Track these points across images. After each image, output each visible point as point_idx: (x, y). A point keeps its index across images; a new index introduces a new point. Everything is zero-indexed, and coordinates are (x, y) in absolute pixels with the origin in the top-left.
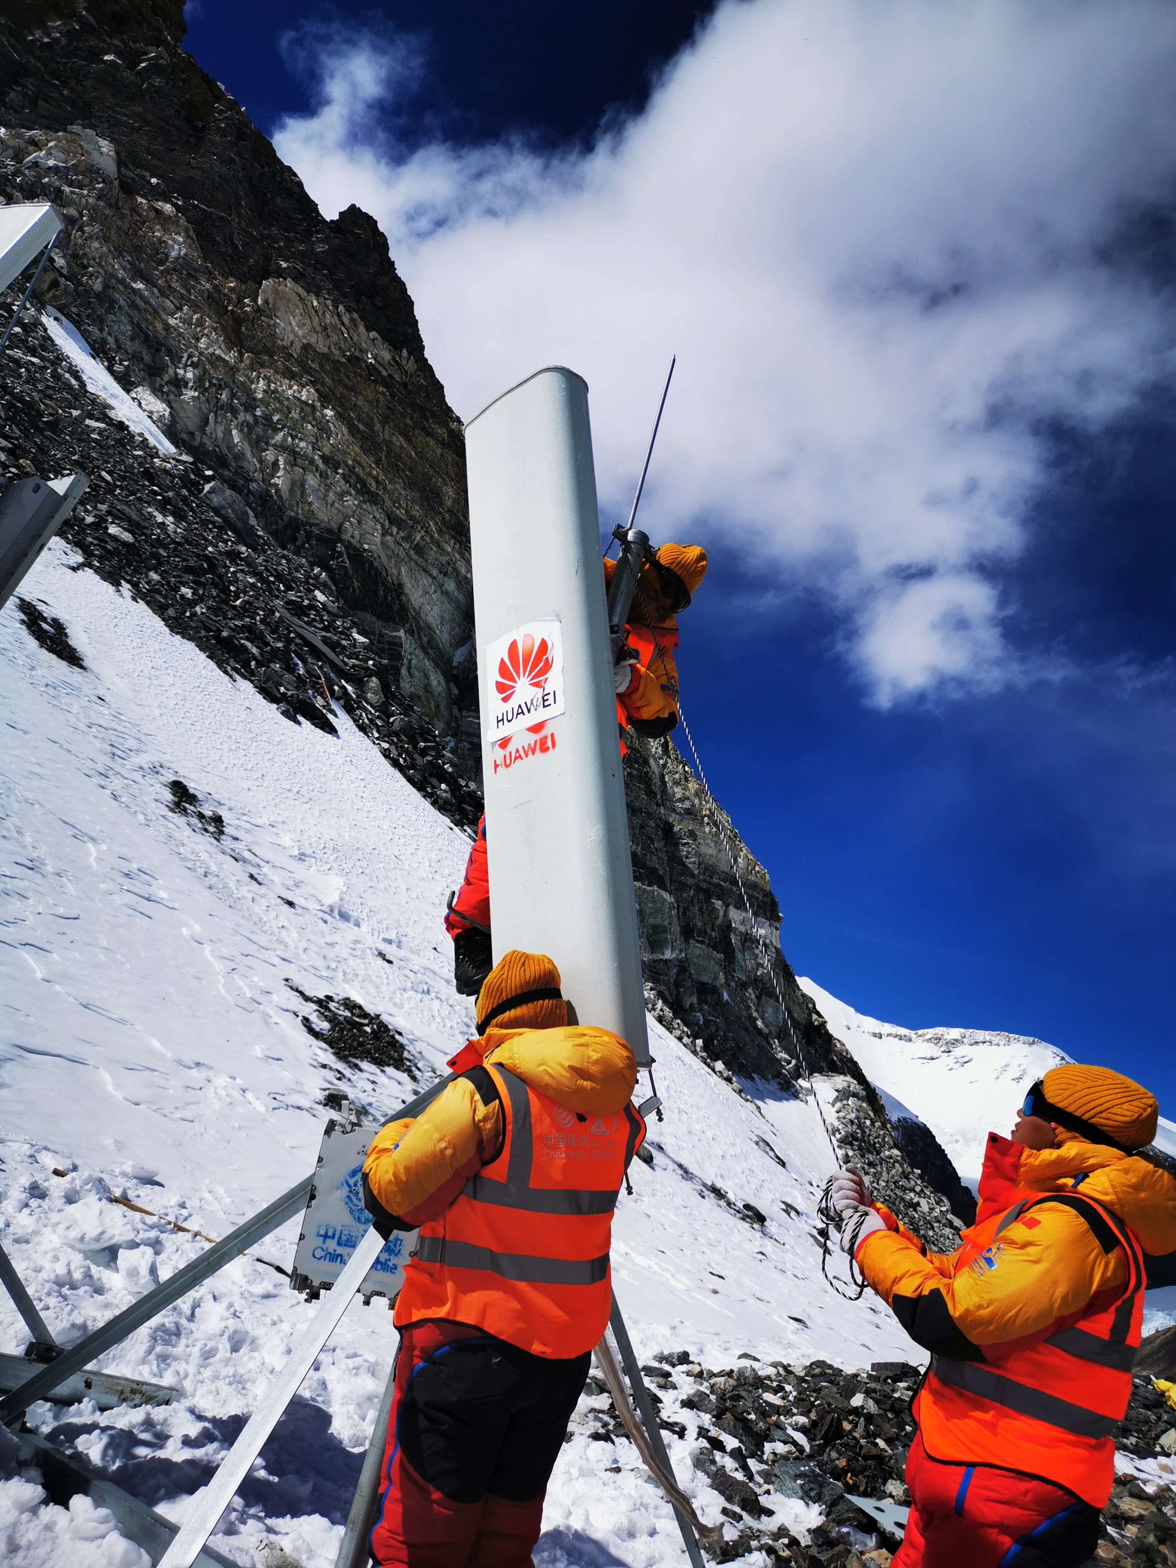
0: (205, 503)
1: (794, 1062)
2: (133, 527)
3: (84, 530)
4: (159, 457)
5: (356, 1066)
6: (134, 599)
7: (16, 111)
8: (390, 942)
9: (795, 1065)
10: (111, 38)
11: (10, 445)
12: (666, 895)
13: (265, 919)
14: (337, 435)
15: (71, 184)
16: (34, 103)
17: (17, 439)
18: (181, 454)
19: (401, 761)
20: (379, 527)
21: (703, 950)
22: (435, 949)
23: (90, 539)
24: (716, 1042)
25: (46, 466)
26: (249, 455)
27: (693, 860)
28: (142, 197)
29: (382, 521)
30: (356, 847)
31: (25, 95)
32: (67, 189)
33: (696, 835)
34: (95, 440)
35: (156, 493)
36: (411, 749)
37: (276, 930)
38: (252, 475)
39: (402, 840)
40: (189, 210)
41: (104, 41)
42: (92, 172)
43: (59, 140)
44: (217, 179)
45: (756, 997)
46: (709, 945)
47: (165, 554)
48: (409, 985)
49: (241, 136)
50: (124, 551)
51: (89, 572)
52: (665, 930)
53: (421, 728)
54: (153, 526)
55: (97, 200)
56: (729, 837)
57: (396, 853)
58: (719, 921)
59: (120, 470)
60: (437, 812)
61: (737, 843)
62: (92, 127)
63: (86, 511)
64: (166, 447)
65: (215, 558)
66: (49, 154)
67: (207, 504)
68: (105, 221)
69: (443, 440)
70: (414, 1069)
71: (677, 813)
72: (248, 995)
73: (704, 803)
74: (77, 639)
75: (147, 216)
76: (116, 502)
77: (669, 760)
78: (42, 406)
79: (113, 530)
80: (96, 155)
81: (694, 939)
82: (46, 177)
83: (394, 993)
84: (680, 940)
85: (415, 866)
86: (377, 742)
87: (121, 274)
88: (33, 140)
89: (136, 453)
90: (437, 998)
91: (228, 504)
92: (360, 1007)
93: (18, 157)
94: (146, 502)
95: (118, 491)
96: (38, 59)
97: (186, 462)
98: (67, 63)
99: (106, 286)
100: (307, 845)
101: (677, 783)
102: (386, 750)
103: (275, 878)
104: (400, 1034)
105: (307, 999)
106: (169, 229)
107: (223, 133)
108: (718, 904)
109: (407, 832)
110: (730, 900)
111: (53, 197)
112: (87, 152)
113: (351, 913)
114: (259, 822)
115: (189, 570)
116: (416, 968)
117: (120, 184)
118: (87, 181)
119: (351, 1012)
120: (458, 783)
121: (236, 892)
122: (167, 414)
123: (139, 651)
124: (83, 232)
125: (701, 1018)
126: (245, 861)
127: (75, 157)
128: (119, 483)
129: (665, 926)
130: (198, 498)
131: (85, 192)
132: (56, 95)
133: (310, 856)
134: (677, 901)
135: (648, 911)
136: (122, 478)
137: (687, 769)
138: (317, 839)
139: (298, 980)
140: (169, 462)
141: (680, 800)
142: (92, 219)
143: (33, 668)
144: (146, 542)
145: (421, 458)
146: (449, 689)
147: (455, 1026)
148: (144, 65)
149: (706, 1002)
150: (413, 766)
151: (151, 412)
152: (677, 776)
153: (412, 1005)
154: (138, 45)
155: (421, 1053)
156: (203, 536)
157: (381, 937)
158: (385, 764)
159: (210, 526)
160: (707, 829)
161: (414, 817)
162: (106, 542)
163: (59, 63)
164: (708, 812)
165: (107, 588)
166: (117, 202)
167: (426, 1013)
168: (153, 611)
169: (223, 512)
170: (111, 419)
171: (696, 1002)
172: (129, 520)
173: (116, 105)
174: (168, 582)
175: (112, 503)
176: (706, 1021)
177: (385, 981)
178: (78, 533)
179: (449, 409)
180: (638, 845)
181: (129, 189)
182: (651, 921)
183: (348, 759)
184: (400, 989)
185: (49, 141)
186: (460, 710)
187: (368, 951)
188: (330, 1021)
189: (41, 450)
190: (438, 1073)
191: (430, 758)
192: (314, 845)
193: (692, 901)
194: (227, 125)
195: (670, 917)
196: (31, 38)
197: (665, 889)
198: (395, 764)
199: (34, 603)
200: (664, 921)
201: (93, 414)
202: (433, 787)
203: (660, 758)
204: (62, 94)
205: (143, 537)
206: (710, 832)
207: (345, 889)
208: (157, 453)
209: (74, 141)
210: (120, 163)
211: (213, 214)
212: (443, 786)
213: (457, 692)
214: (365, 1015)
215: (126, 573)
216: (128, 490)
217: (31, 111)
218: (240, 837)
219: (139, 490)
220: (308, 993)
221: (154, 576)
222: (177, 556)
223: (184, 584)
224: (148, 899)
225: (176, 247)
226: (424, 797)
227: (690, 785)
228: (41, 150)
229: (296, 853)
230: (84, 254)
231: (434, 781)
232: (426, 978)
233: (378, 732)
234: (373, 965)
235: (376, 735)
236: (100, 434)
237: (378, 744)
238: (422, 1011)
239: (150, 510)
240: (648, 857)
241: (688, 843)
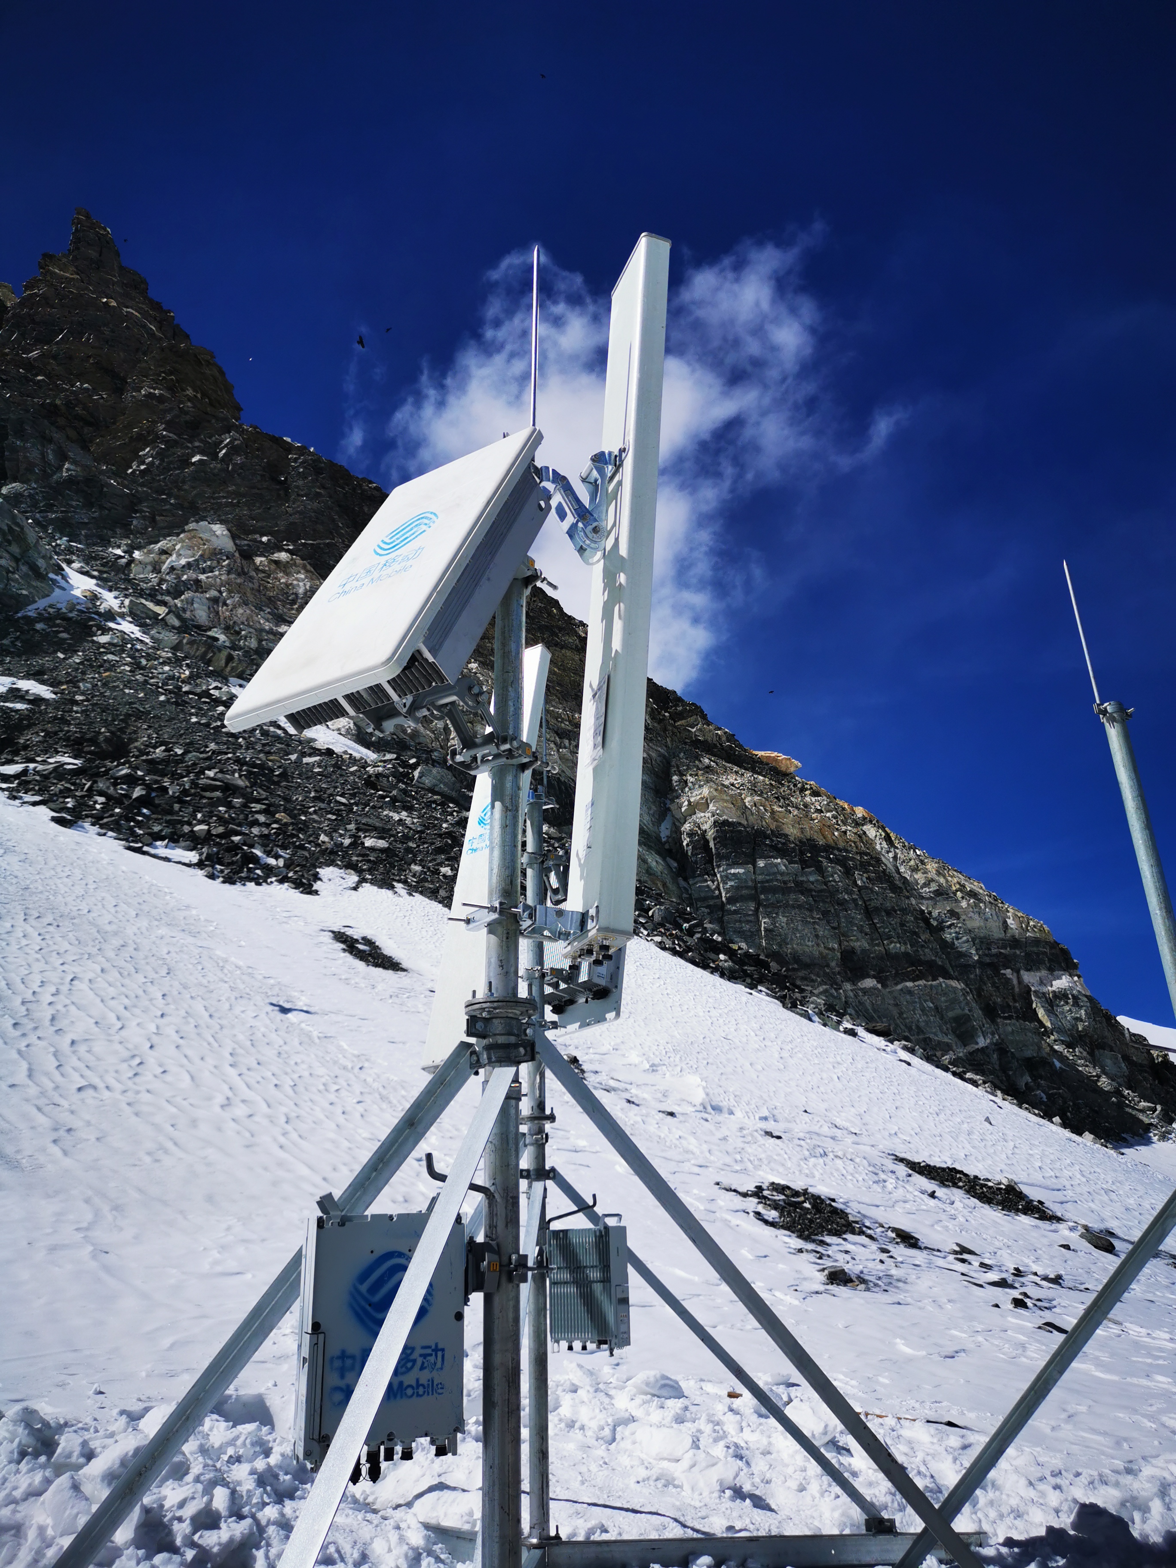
0: (420, 788)
1: (1159, 1108)
2: (382, 833)
3: (346, 852)
4: (370, 766)
5: (822, 1243)
6: (410, 894)
7: (141, 534)
8: (766, 1119)
9: (1162, 1110)
10: (191, 442)
11: (264, 807)
12: (954, 983)
13: (662, 1136)
14: (487, 681)
15: (204, 571)
16: (153, 520)
17: (266, 799)
18: (384, 755)
19: (678, 948)
20: (552, 745)
21: (1014, 1025)
22: (806, 1111)
23: (355, 858)
24: (1069, 1114)
25: (296, 812)
26: (422, 729)
27: (965, 938)
28: (260, 556)
29: (553, 739)
30: (690, 1042)
31: (144, 518)
32: (202, 577)
33: (957, 913)
34: (319, 774)
35: (383, 797)
36: (679, 934)
37: (677, 1142)
38: (430, 746)
39: (721, 1021)
40: (300, 550)
41: (188, 448)
42: (216, 554)
43: (182, 541)
44: (313, 514)
45: (1088, 1053)
46: (1018, 1018)
47: (415, 846)
48: (807, 1153)
49: (318, 471)
50: (384, 856)
51: (367, 886)
52: (967, 1019)
53: (677, 910)
54: (394, 825)
55: (228, 574)
56: (990, 902)
57: (723, 1035)
58: (1017, 990)
59: (349, 790)
60: (728, 982)
61: (1000, 905)
62: (203, 519)
63: (341, 835)
64: (370, 755)
65: (452, 831)
66: (179, 555)
67: (422, 788)
68: (239, 589)
69: (577, 646)
70: (864, 1229)
71: (927, 899)
72: (702, 1208)
73: (949, 878)
74: (389, 948)
75: (270, 570)
76: (358, 818)
77: (897, 851)
78: (270, 763)
79: (369, 842)
80: (214, 539)
81: (1001, 1017)
82: (183, 575)
83: (799, 1165)
84: (987, 1023)
85: (744, 1040)
86: (649, 939)
87: (267, 626)
88: (163, 550)
89: (352, 769)
90: (836, 1156)
91: (439, 780)
92: (788, 1188)
93: (156, 569)
94: (379, 808)
95: (355, 808)
96: (142, 485)
97: (391, 760)
98: (165, 478)
99: (260, 641)
100: (652, 1056)
101: (915, 870)
102: (660, 943)
103: (646, 1096)
104: (833, 1200)
105: (745, 1195)
106: (290, 573)
107: (303, 476)
108: (1008, 973)
109: (720, 1011)
110: (1018, 965)
111: (194, 588)
112: (207, 540)
113: (721, 1104)
114: (604, 1050)
115: (439, 851)
116: (801, 1135)
117: (240, 554)
118: (215, 563)
119: (784, 1194)
120: (730, 949)
121: (627, 1120)
122: (352, 725)
123: (436, 937)
124: (227, 605)
125: (1043, 1095)
126: (614, 1089)
127: (199, 549)
128: (352, 801)
129: (966, 1015)
130: (412, 786)
131: (217, 573)
132: (168, 507)
133: (659, 1065)
134: (967, 985)
135: (944, 1005)
136: (353, 795)
137: (918, 852)
138: (656, 1047)
139: (726, 1182)
140: (378, 766)
141: (926, 885)
142: (230, 591)
143: (373, 987)
144: (396, 841)
145: (564, 670)
146: (668, 865)
147: (866, 1178)
148: (224, 451)
149: (1041, 1077)
150: (689, 949)
151: (339, 729)
152: (912, 863)
153: (821, 1171)
154: (214, 439)
155: (859, 1213)
156: (434, 817)
157: (757, 1118)
158: (666, 955)
159: (434, 806)
160: (964, 904)
161: (718, 995)
162: (368, 855)
163: (159, 481)
164: (958, 886)
165: (385, 893)
166: (242, 568)
167: (835, 1174)
168: (428, 898)
169: (436, 789)
170: (319, 750)
171: (1030, 1080)
172: (375, 829)
173: (214, 493)
174: (429, 868)
175: (357, 820)
176: (1049, 1096)
177: (786, 1156)
178: (343, 857)
179: (570, 618)
180: (905, 944)
181: (247, 555)
182: (951, 1014)
183: (638, 964)
184: (801, 1159)
185: (174, 545)
186: (686, 879)
187: (756, 1134)
188: (775, 1209)
189: (287, 800)
190: (887, 1226)
191: (698, 935)
192: (657, 1053)
193: (981, 980)
194: (305, 468)
195: (968, 1003)
196: (130, 471)
197: (952, 978)
198: (675, 952)
199: (342, 931)
200: (963, 1010)
201: (305, 752)
202: (714, 962)
203: (888, 852)
204: (171, 504)
205: (392, 839)
206: (968, 904)
207: (704, 1084)
208: (366, 762)
209: (194, 537)
210: (234, 537)
211: (320, 544)
212: (722, 957)
213: (676, 865)
214: (796, 1194)
215: (394, 874)
216: (362, 804)
217: (153, 528)
218: (598, 1070)
219: (369, 800)
220: (743, 1189)
221: (417, 868)
222: (424, 843)
223: (441, 864)
224: (576, 1151)
225: (301, 584)
226: (712, 973)
227: (928, 867)
228: (171, 555)
229: (647, 1066)
230: (235, 622)
231: (712, 956)
232: (814, 1142)
233: (645, 929)
234: (767, 1145)
235: (646, 933)
236: (319, 766)
237: (652, 940)
238: (832, 1174)
239: (385, 813)
240: (921, 952)
241: (953, 924)
